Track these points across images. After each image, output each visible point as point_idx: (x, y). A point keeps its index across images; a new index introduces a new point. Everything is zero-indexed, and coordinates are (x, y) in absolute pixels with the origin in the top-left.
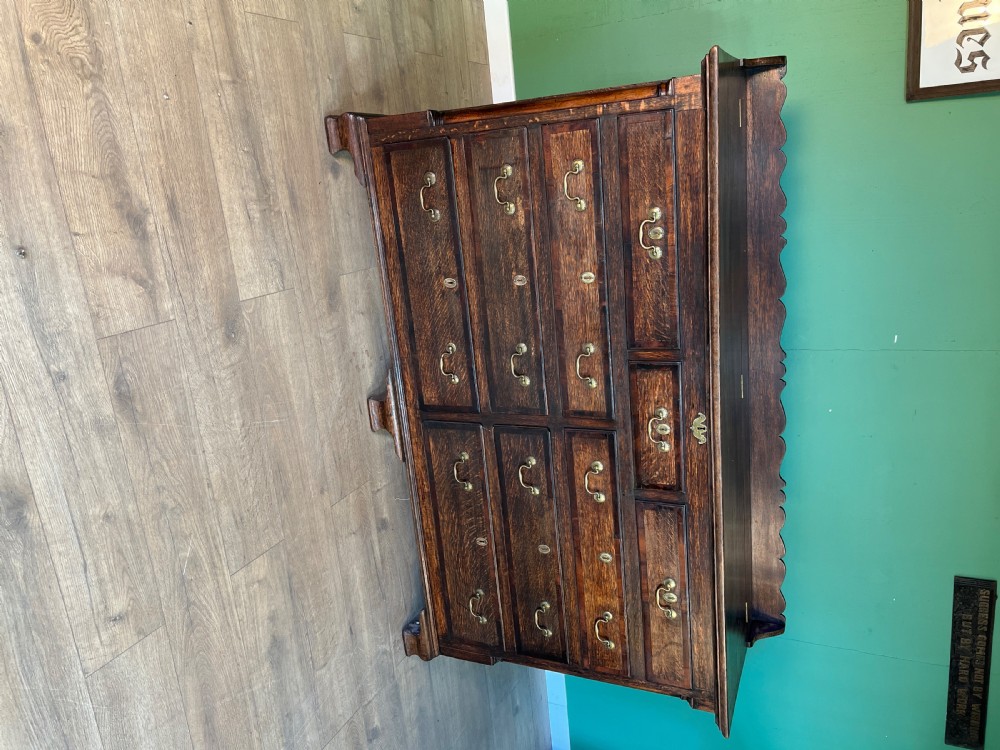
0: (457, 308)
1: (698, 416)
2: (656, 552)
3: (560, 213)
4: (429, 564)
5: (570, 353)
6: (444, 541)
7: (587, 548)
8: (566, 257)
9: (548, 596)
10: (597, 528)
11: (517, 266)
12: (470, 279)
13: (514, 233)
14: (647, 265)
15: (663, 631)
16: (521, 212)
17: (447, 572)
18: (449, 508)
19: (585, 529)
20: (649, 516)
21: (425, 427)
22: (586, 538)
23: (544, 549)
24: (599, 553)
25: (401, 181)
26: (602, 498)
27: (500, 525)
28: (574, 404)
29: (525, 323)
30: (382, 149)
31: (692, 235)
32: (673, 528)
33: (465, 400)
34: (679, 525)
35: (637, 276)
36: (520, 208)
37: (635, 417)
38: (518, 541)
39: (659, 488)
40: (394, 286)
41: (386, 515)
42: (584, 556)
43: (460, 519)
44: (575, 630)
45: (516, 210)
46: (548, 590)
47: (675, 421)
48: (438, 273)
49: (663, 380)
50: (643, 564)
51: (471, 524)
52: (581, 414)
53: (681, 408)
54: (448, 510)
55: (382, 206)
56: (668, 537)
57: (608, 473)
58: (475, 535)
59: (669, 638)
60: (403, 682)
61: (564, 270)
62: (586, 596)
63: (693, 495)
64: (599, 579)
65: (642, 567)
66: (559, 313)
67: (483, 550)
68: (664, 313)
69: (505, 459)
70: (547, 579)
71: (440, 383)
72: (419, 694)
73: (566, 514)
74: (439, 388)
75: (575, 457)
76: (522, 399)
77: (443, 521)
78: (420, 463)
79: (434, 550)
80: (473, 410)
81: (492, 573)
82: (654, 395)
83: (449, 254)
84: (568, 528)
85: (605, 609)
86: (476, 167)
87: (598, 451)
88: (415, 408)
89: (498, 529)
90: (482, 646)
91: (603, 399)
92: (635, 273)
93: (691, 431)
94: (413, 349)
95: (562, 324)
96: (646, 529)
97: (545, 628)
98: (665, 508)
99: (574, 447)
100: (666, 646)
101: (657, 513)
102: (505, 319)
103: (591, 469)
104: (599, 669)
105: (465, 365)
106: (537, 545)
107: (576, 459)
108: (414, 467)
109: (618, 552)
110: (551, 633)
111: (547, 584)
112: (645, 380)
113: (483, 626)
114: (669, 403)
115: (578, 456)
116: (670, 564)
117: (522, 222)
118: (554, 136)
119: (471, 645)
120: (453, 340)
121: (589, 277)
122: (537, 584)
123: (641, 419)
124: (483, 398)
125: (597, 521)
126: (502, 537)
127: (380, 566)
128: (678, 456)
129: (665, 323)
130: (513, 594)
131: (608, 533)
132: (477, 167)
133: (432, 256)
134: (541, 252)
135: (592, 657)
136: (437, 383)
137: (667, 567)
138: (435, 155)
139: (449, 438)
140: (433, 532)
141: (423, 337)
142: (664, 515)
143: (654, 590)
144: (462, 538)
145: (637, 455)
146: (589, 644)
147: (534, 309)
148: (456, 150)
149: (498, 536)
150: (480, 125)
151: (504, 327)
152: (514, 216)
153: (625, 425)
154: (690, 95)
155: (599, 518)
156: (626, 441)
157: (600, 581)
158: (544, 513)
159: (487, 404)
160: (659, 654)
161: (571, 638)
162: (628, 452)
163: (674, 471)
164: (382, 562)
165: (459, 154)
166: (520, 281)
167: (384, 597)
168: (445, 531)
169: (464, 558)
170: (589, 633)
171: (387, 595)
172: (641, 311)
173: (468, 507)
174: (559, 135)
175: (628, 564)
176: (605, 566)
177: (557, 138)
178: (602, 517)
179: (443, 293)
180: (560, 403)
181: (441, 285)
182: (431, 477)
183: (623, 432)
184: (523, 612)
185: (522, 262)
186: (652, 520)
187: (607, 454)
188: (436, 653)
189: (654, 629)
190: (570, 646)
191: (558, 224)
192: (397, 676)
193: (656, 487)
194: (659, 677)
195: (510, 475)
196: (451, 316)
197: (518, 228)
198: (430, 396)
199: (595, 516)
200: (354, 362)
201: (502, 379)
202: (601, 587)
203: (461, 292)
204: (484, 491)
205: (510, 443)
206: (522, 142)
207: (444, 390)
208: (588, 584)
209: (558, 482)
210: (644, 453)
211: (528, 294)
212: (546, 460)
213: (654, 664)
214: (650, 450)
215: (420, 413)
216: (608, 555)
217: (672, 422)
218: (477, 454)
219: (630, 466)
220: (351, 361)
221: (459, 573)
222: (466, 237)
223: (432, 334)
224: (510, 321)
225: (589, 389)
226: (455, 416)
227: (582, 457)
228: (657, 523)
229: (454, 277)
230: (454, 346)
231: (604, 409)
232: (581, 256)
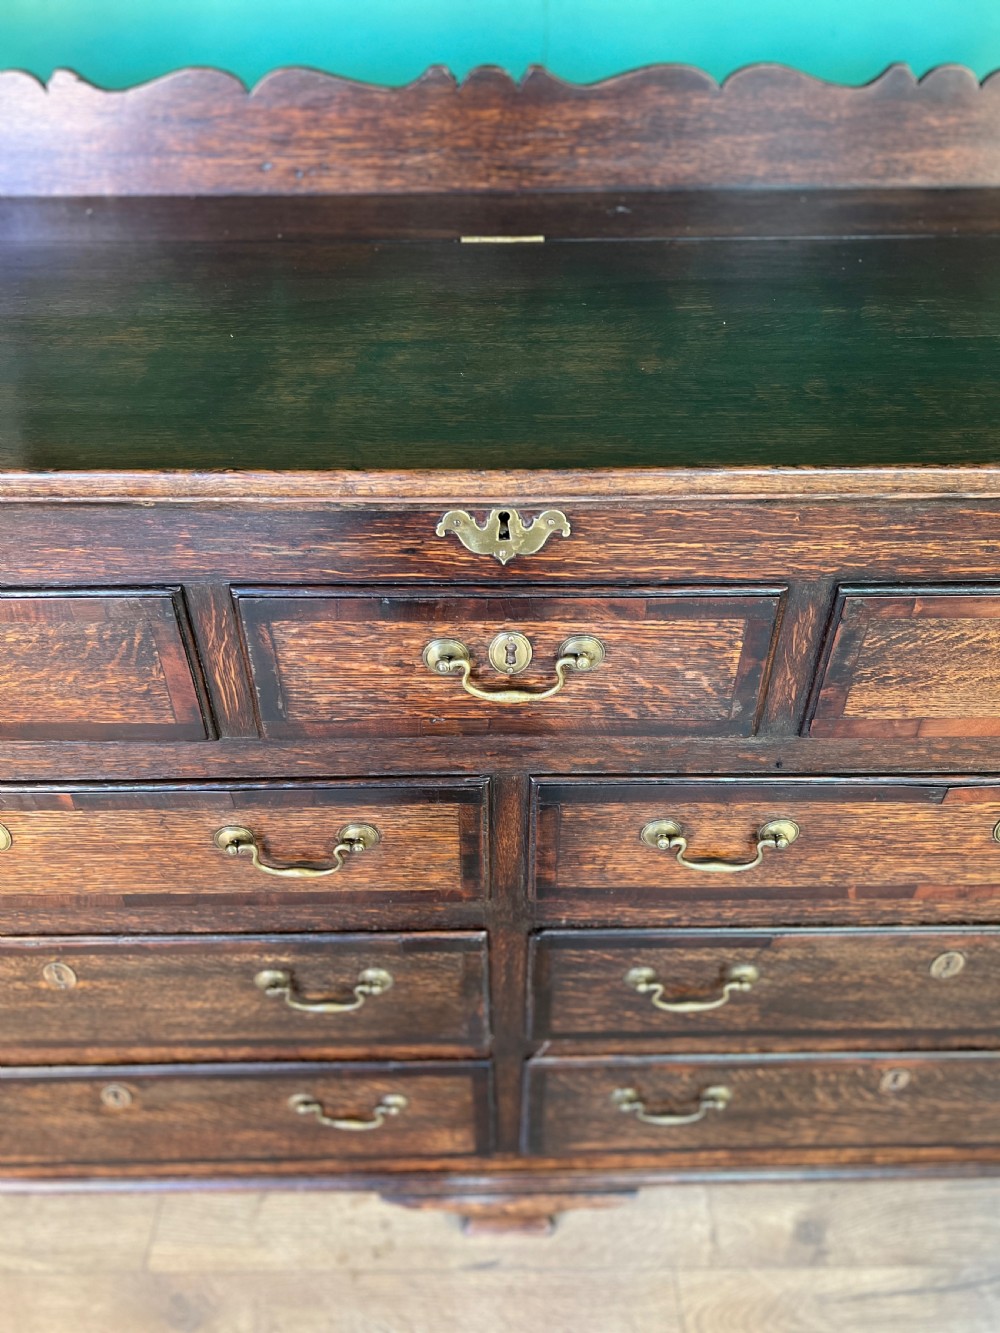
1: (452, 538)
5: (262, 882)
6: (880, 1138)
7: (965, 869)
10: (894, 843)
11: (19, 979)
18: (780, 1127)
22: (929, 871)
23: (948, 965)
24: (990, 840)
26: (788, 830)
28: (440, 878)
29: (188, 971)
32: (936, 633)
33: (453, 1087)
34: (924, 615)
37: (472, 728)
38: (910, 1015)
39: (757, 670)
42: (993, 878)
43: (815, 1111)
47: (476, 616)
49: (312, 649)
51: (834, 1094)
52: (469, 864)
54: (785, 1130)
56: (971, 649)
57: (686, 807)
58: (873, 1089)
63: (799, 558)
66: (133, 901)
67: (923, 1078)
68: (44, 639)
69: (634, 1027)
73: (834, 906)
75: (624, 883)
76: (436, 986)
77: (818, 1137)
82: (375, 674)
83: (37, 1093)
87: (602, 827)
91: (412, 809)
93: (518, 561)
95: (170, 896)
96: (928, 714)
98: (843, 655)
99: (591, 883)
101: (863, 679)
102: (188, 1008)
105: (348, 1083)
106: (932, 978)
107: (635, 882)
112: (323, 699)
114: (405, 633)
115: (621, 877)
120: (278, 1101)
123: (474, 714)
125: (870, 843)
128: (622, 610)
129: (86, 638)
131: (919, 817)
136: (409, 1130)
139: (570, 1118)
140: (850, 1153)
141: (283, 1145)
142: (874, 660)
147: (140, 952)
151: (215, 1012)
153: (505, 754)
155: (857, 838)
156: (570, 752)
158: (821, 960)
162: (609, 748)
163: (685, 624)
166: (61, 976)
168: (849, 1135)
169: (938, 1113)
172: (60, 703)
173: (780, 1097)
178: (854, 830)
179: (149, 1108)
181: (127, 1111)
182: (683, 1149)
183: (533, 760)
186: (889, 695)
187: (614, 808)
193: (751, 680)
196: (211, 1099)
198: (448, 1142)
199: (850, 846)
201: (375, 1023)
203: (134, 1080)
204: (734, 1067)
205: (583, 1015)
207: (432, 1119)
209: (717, 920)
210: (609, 709)
211: (96, 962)
212: (640, 944)
214: (597, 694)
217: (479, 626)
219: (662, 745)
224: (193, 998)
225: (381, 845)
227: (629, 868)
228: (904, 680)
229: (99, 1090)
230: (298, 1098)
231: (451, 809)
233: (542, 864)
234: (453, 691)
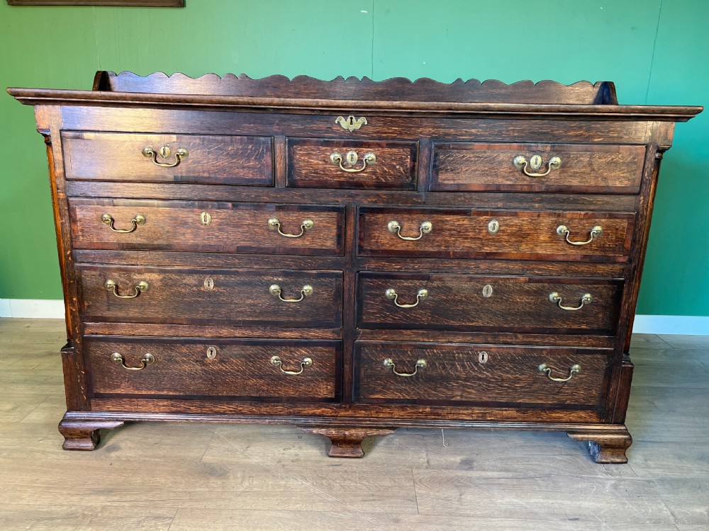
0: (236, 350)
1: (339, 124)
2: (484, 174)
3: (148, 239)
4: (513, 420)
5: (279, 243)
6: (485, 399)
7: (484, 245)
8: (187, 237)
9: (542, 293)
10: (461, 233)
11: (196, 286)
12: (209, 333)
13: (166, 285)
14: (194, 163)
15: (575, 173)
16: (147, 276)
17: (520, 401)
18: (446, 387)
19: (462, 245)
20: (446, 179)
21: (358, 400)
22: (473, 246)
23: (488, 291)
24: (488, 233)
25: (119, 387)
26: (428, 225)
27: (464, 335)
28: (330, 244)
29: (250, 284)
30: (93, 401)
32: (457, 155)
33: (329, 353)
34: (453, 149)
35: (204, 172)
36: (143, 277)
37: (341, 185)
38: (481, 318)
39: (414, 166)
40: (217, 409)
41: (458, 459)
42: (493, 249)
43: (458, 378)
44: (583, 268)
45: (144, 280)
46: (535, 292)
47: (344, 146)
48: (203, 364)
49: (303, 155)
50: (498, 190)
51: (463, 366)
52: (340, 236)
53: (331, 140)
54: (449, 390)
55: (144, 409)
56: (467, 160)
57: (399, 216)
58: (477, 363)
59: (584, 167)
60: (658, 471)
61: (199, 241)
62: (540, 251)
63: (421, 133)
64: (519, 236)
65: (502, 189)
66: (240, 250)
67: (493, 357)
68: (238, 149)
69: (389, 321)
70: (522, 292)
71: (311, 377)
72: (680, 457)
73: (448, 264)
74: (316, 380)
75: (384, 248)
76: (326, 295)
77: (461, 396)
78: (398, 413)
79: (496, 411)
80: (339, 346)
81: (519, 351)
82: (318, 164)
83: (184, 350)
84: (464, 264)
85: (554, 233)
86: (107, 314)
87: (377, 224)
88: (340, 407)
89: (469, 338)
90: (609, 374)
91: (324, 214)
92: (201, 174)
93: (354, 131)
94: (278, 400)
95: (251, 248)
96: (461, 182)
97: (581, 300)
98: (435, 161)
99: (374, 248)
100: (594, 170)
101: (441, 169)
102: (246, 302)
103: (396, 233)
104: (628, 245)
105: (293, 349)
106: (485, 298)
107: (387, 247)
108: (403, 420)
109: (486, 213)
110: (588, 295)
111: (528, 293)
112: (303, 172)
113: (583, 369)
114: (326, 151)
115: (383, 245)
116: (497, 160)
117: (155, 277)
118: (81, 238)
119: (609, 386)
120: (268, 359)
121: (205, 217)
122: (529, 303)
123: (342, 179)
124: (328, 334)
125: (454, 232)
126: (478, 335)
127: (510, 475)
128: (379, 145)
129: (247, 149)
130: (543, 332)
131: (465, 222)
132: (107, 312)
133: (186, 367)
134: (183, 262)
135: (614, 251)
136: (311, 381)
137: (500, 163)
138: (97, 351)
139: (368, 377)
140: (477, 410)
141: (265, 388)
142: (443, 163)
143: (528, 178)
144: (480, 379)
145: (379, 186)
146: (597, 253)
147: (237, 273)
148: (95, 331)
149: (476, 340)
150: (73, 306)
151: (254, 305)
152: (150, 283)
153: (349, 196)
155: (449, 230)
156: (368, 196)
157: (521, 236)
158: (447, 287)
159: (333, 332)
160: (605, 179)
161: (593, 274)
162: (378, 195)
163: (395, 150)
164: (507, 470)
165: (98, 327)
166: (209, 284)
167: (548, 476)
168: (473, 395)
169: (503, 380)
170: (584, 253)
171: (547, 471)
172: (237, 170)
173: (444, 368)
174: (80, 233)
175: (500, 205)
176: (502, 228)
177: (83, 236)
178: (448, 227)
179: (221, 361)
180: (330, 258)
181: (213, 363)
182: (414, 403)
183: (357, 199)
184: (564, 322)
185: (192, 280)
186: (449, 175)
187: (380, 216)
188: (623, 428)
189: (575, 182)
190: (602, 275)
191: (157, 242)
192: (650, 478)
193: (413, 169)
194: (634, 180)
195: (407, 318)
196: (244, 357)
197: (161, 281)
198: (325, 390)
199: (447, 233)
200: (287, 463)
201: (305, 313)
202: (529, 234)
203: (220, 343)
204: (426, 347)
205: (373, 314)
207: (320, 375)
208: (525, 248)
209: (413, 268)
210: (377, 178)
211: (222, 278)
212: (389, 278)
213: (618, 184)
214: (374, 173)
215: (346, 403)
216: (490, 225)
217: (344, 149)
218: (386, 350)
219: (392, 195)
220: (283, 466)
221: (522, 387)
222: (171, 332)
223: (261, 378)
224: (248, 298)
225: (314, 228)
226: (346, 367)
227: (385, 241)
228: (452, 170)
229: (206, 349)
230: (274, 358)
231: (334, 214)
232: (186, 223)
233: (360, 239)
234: (337, 171)
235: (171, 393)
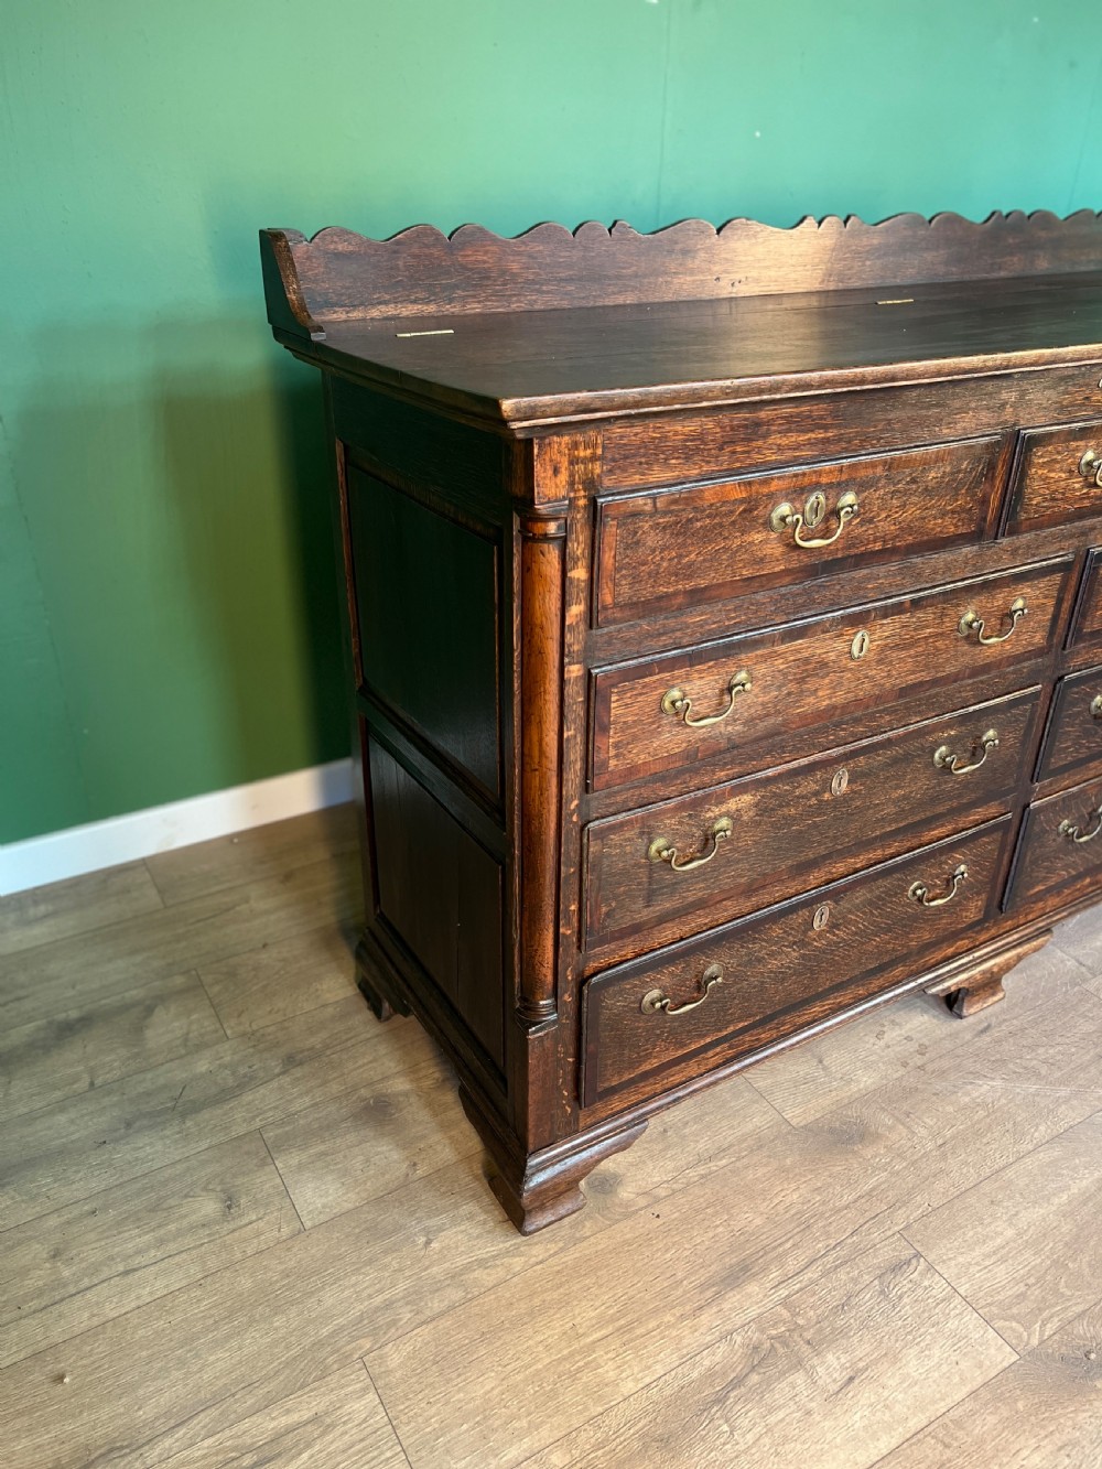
0: (860, 894)
3: (744, 724)
8: (822, 696)
11: (816, 794)
13: (763, 810)
14: (861, 524)
16: (732, 803)
21: (1009, 907)
25: (648, 1056)
28: (1039, 638)
29: (905, 758)
30: (584, 1109)
31: (826, 428)
33: (991, 845)
35: (875, 541)
36: (724, 808)
37: (1080, 514)
45: (727, 814)
48: (803, 944)
49: (1041, 466)
52: (1054, 621)
61: (838, 697)
66: (903, 692)
68: (944, 474)
71: (961, 897)
74: (965, 898)
76: (1011, 738)
78: (1052, 903)
82: (1059, 480)
83: (777, 931)
86: (643, 915)
88: (983, 930)
91: (1044, 582)
92: (870, 547)
94: (900, 959)
95: (921, 684)
99: (1097, 627)
102: (892, 799)
105: (943, 857)
112: (1034, 501)
114: (1077, 449)
117: (746, 799)
118: (612, 763)
120: (904, 890)
121: (861, 642)
123: (1088, 502)
124: (994, 809)
129: (959, 471)
132: (645, 912)
133: (774, 964)
134: (799, 752)
136: (959, 903)
138: (613, 1002)
139: (1035, 861)
141: (891, 946)
147: (889, 744)
148: (607, 962)
150: (568, 923)
151: (905, 797)
152: (735, 817)
153: (1085, 533)
154: (573, 461)
159: (1004, 802)
166: (840, 783)
172: (932, 524)
174: (612, 752)
177: (618, 755)
179: (833, 927)
180: (1029, 666)
181: (821, 934)
182: (1075, 878)
183: (1093, 537)
185: (809, 785)
191: (761, 726)
196: (869, 902)
197: (756, 805)
198: (973, 910)
201: (978, 784)
203: (835, 893)
205: (1064, 749)
206: (612, 828)
207: (970, 886)
211: (862, 761)
215: (991, 919)
218: (1065, 805)
223: (890, 930)
224: (897, 787)
229: (812, 913)
230: (915, 885)
231: (1058, 576)
232: (823, 664)
233: (1082, 615)
234: (1082, 487)
235: (741, 1025)
